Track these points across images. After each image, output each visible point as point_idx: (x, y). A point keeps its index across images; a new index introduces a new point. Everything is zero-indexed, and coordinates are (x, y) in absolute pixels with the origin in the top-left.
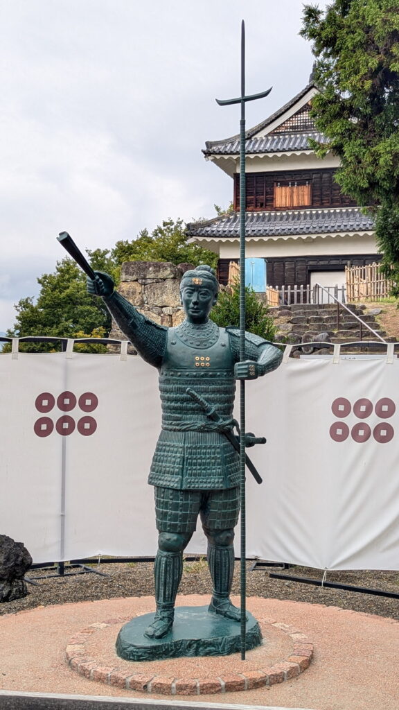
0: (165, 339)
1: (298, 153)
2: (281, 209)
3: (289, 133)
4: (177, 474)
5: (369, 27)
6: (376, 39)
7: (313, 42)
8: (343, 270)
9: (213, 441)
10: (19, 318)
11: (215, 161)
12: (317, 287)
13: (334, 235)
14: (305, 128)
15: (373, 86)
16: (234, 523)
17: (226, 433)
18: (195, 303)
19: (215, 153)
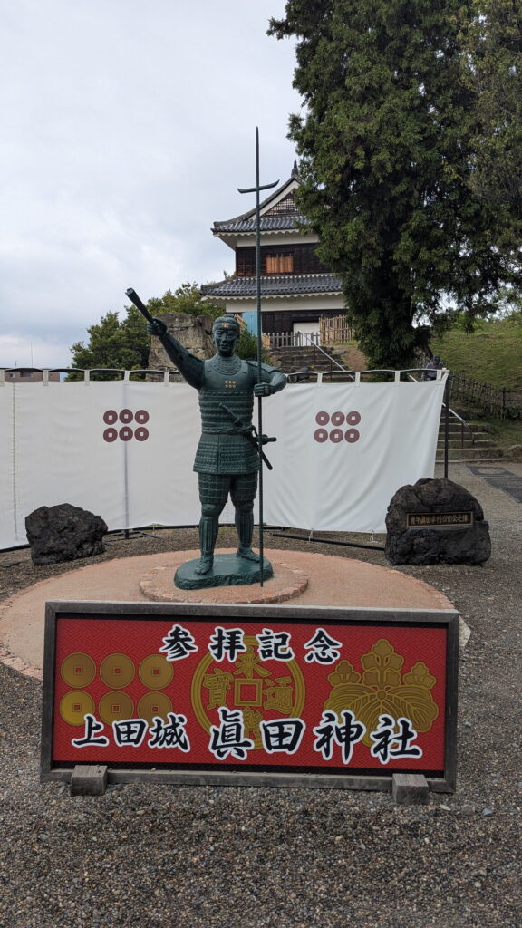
0: (203, 368)
1: (283, 232)
2: (271, 274)
3: (276, 216)
4: (214, 464)
5: (340, 132)
6: (344, 141)
7: (296, 143)
8: (317, 321)
9: (239, 441)
10: (75, 360)
11: (221, 237)
12: (299, 334)
13: (310, 295)
14: (288, 212)
15: (342, 180)
16: (254, 497)
17: (247, 435)
18: (224, 342)
19: (220, 231)
